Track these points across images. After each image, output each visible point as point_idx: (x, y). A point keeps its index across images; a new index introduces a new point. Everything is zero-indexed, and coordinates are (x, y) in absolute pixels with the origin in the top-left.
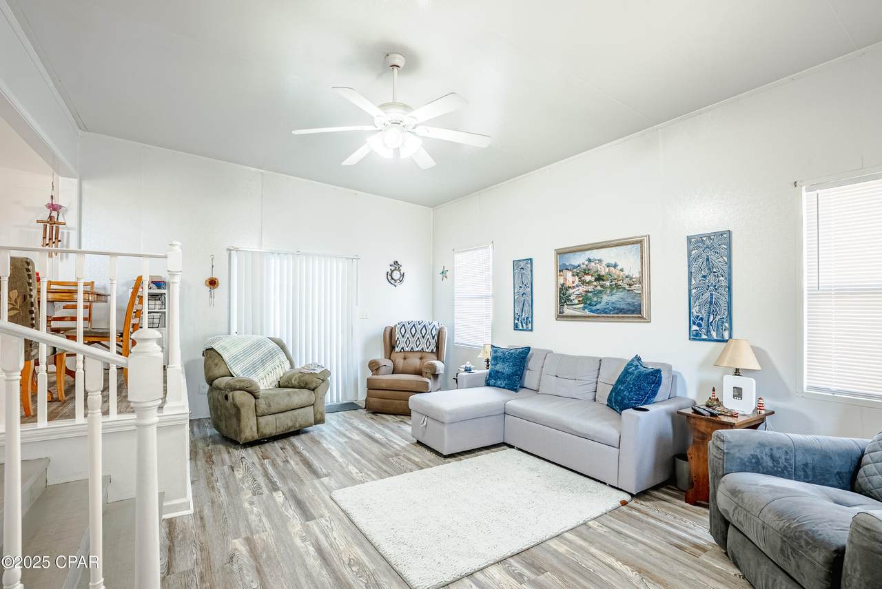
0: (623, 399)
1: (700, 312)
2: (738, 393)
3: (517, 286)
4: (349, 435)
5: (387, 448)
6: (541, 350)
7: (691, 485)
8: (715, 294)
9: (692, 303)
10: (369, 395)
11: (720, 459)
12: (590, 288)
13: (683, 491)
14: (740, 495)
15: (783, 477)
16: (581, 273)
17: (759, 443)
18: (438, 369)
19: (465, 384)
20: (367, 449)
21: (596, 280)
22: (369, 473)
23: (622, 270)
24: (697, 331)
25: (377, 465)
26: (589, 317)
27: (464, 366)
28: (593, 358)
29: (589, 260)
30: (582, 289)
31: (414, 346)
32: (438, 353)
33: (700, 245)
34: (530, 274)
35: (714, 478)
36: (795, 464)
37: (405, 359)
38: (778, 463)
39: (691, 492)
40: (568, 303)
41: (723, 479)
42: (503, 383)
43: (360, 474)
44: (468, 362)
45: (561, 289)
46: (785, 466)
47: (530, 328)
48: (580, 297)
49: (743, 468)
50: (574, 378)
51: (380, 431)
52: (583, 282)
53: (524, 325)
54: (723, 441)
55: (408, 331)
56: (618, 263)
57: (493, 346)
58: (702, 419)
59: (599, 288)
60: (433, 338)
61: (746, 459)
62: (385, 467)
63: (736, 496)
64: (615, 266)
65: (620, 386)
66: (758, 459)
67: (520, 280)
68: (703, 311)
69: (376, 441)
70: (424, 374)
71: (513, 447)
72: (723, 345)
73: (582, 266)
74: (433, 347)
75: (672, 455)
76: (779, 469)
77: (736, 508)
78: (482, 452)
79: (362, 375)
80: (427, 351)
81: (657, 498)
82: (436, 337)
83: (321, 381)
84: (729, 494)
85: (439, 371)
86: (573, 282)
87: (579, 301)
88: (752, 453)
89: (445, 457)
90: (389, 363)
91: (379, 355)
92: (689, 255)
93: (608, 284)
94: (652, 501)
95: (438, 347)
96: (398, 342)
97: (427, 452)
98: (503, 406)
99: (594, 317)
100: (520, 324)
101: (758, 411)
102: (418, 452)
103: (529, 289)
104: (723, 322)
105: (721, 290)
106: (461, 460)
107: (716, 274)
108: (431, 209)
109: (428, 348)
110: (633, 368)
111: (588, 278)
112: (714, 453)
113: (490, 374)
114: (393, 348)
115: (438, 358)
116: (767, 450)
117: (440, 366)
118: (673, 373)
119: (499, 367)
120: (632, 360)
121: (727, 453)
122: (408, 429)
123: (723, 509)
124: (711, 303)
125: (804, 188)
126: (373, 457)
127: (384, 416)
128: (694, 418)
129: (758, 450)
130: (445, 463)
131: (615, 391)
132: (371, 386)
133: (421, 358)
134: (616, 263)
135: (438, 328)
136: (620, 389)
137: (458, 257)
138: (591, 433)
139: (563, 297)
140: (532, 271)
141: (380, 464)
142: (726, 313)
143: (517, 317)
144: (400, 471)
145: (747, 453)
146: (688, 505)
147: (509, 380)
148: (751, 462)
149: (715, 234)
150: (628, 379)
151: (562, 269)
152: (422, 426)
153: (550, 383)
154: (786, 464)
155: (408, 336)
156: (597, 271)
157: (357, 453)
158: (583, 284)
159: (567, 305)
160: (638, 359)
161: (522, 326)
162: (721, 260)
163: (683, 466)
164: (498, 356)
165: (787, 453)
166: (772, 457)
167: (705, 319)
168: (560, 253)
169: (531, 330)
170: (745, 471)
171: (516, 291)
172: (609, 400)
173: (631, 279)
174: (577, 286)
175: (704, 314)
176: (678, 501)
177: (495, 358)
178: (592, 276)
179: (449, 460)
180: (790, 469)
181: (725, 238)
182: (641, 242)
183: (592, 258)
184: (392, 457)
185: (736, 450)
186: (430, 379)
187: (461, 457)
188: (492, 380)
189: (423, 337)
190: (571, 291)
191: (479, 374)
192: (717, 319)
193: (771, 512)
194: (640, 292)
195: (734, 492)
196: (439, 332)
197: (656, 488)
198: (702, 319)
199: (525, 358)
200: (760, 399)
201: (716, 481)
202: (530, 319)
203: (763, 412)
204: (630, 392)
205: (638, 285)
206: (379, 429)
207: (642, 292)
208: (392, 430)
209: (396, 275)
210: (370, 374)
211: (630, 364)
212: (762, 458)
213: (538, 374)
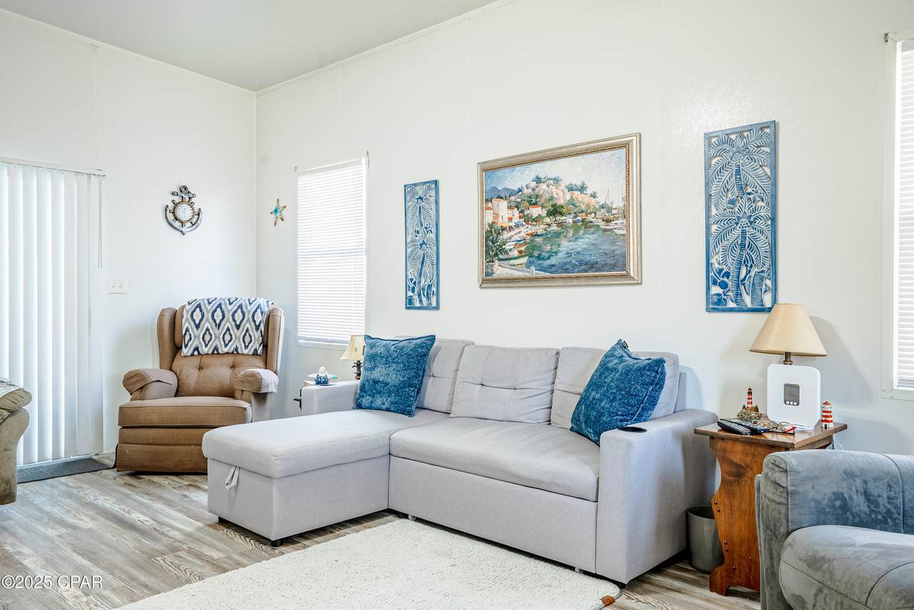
0: (601, 415)
1: (725, 262)
2: (792, 394)
3: (410, 230)
4: (71, 520)
5: (155, 539)
6: (454, 341)
7: (720, 559)
8: (750, 231)
9: (712, 248)
10: (122, 440)
11: (780, 504)
12: (540, 229)
13: (704, 572)
14: (825, 566)
15: (885, 530)
16: (523, 202)
17: (845, 472)
18: (264, 383)
19: (316, 407)
20: (108, 545)
21: (550, 214)
22: (107, 593)
23: (594, 196)
24: (719, 295)
25: (126, 572)
26: (537, 279)
27: (315, 376)
28: (547, 350)
29: (538, 180)
30: (525, 231)
31: (220, 344)
32: (265, 354)
33: (726, 146)
34: (434, 207)
35: (769, 541)
36: (904, 505)
37: (200, 368)
38: (877, 505)
39: (719, 571)
40: (501, 256)
41: (790, 539)
42: (387, 402)
43: (85, 599)
44: (322, 369)
45: (489, 233)
46: (889, 511)
47: (434, 304)
48: (521, 245)
49: (822, 517)
50: (511, 384)
51: (142, 508)
52: (528, 220)
53: (424, 299)
54: (786, 471)
55: (208, 316)
56: (586, 183)
57: (367, 337)
58: (736, 440)
59: (554, 228)
60: (257, 328)
61: (825, 502)
62: (143, 578)
63: (818, 569)
64: (582, 189)
65: (593, 393)
66: (844, 500)
67: (416, 220)
68: (729, 261)
69: (132, 527)
70: (238, 394)
71: (405, 516)
72: (762, 317)
73: (525, 191)
74: (256, 345)
75: (685, 509)
76: (880, 517)
77: (820, 591)
78: (346, 530)
79: (113, 399)
80: (246, 352)
81: (662, 587)
82: (262, 327)
83: (6, 414)
84: (804, 567)
85: (268, 386)
86: (510, 219)
87: (520, 252)
88: (835, 490)
89: (275, 544)
90: (170, 378)
91: (148, 361)
92: (708, 166)
93: (569, 220)
94: (656, 593)
95: (265, 346)
96: (187, 338)
97: (238, 539)
98: (386, 441)
99: (545, 278)
100: (416, 297)
101: (824, 423)
102: (220, 540)
103: (433, 236)
104: (762, 279)
105: (761, 224)
106: (305, 547)
107: (751, 197)
108: (254, 93)
109: (246, 347)
110: (616, 361)
111: (535, 212)
112: (770, 495)
113: (363, 388)
114: (177, 349)
115: (267, 364)
116: (859, 483)
117: (269, 378)
118: (680, 370)
119: (378, 374)
120: (613, 349)
121: (793, 493)
122: (202, 498)
123: (794, 595)
124: (743, 246)
125: (899, 44)
126: (118, 560)
127: (155, 478)
128: (722, 439)
129: (845, 485)
130: (274, 556)
131: (585, 401)
132: (129, 422)
133: (233, 367)
134: (583, 184)
135: (266, 309)
136: (594, 399)
137: (303, 181)
138: (546, 478)
139: (493, 246)
140: (437, 202)
141: (135, 573)
142: (768, 263)
143: (411, 285)
144: (176, 583)
145: (825, 491)
146: (715, 595)
147: (397, 394)
148: (834, 507)
149: (750, 129)
150: (608, 380)
151: (490, 196)
152: (228, 487)
153: (470, 398)
154: (889, 506)
155: (207, 325)
156: (551, 199)
157: (82, 555)
158: (527, 222)
159: (499, 260)
160: (623, 346)
161: (421, 301)
162: (760, 171)
163: (703, 527)
164: (377, 354)
165: (890, 486)
166: (866, 494)
167: (733, 274)
168: (489, 169)
169: (437, 308)
170: (824, 523)
171: (409, 240)
172: (575, 419)
173: (609, 210)
174: (517, 226)
175: (731, 266)
176: (698, 590)
177: (372, 358)
178: (543, 207)
179: (282, 549)
180: (896, 516)
181: (767, 133)
182: (626, 146)
183: (542, 176)
184: (162, 554)
185: (809, 486)
186: (250, 402)
187: (306, 542)
188: (365, 398)
189: (238, 327)
190: (506, 235)
191: (342, 388)
192: (752, 274)
193: (891, 593)
194: (624, 232)
195: (815, 562)
196: (268, 318)
197: (659, 569)
198: (727, 275)
199: (425, 355)
200: (826, 403)
201: (775, 546)
202: (434, 289)
203: (831, 426)
204: (612, 401)
205: (621, 221)
206: (142, 503)
207: (628, 231)
208: (169, 503)
209: (185, 212)
210: (126, 398)
211: (610, 355)
212: (851, 498)
213: (450, 382)
